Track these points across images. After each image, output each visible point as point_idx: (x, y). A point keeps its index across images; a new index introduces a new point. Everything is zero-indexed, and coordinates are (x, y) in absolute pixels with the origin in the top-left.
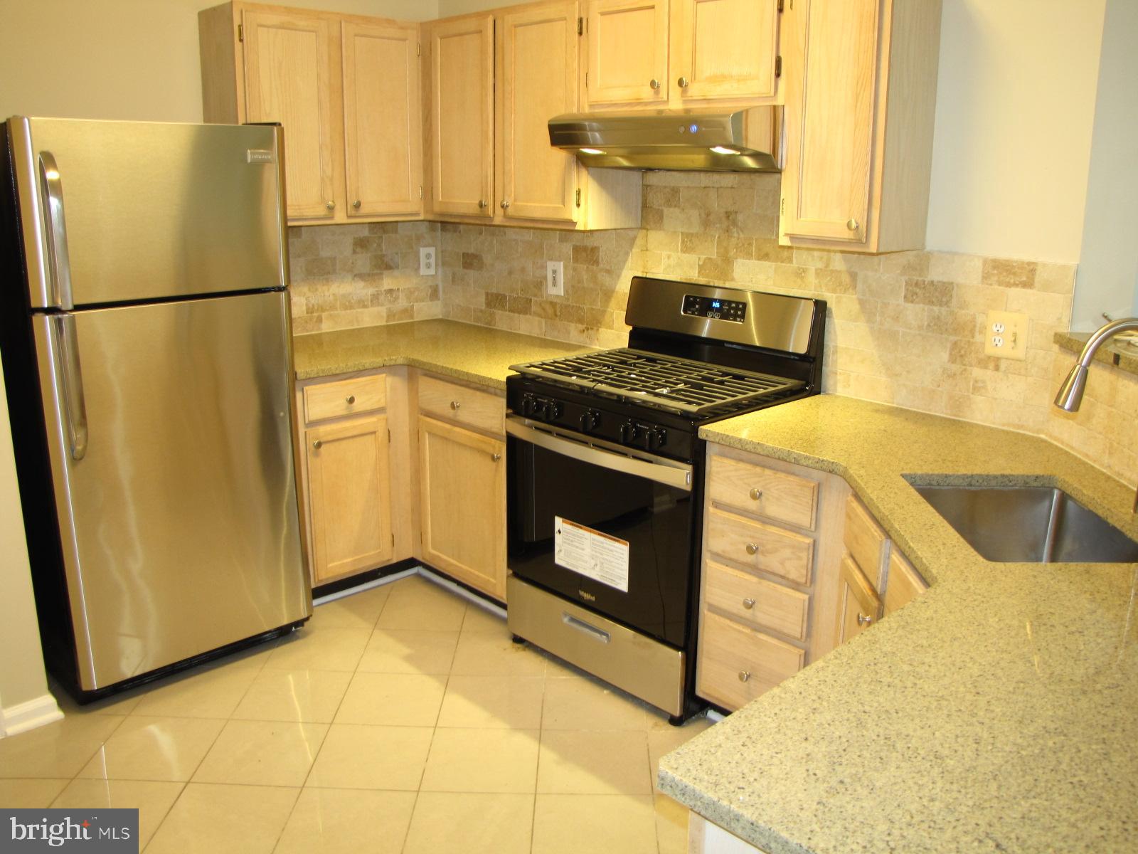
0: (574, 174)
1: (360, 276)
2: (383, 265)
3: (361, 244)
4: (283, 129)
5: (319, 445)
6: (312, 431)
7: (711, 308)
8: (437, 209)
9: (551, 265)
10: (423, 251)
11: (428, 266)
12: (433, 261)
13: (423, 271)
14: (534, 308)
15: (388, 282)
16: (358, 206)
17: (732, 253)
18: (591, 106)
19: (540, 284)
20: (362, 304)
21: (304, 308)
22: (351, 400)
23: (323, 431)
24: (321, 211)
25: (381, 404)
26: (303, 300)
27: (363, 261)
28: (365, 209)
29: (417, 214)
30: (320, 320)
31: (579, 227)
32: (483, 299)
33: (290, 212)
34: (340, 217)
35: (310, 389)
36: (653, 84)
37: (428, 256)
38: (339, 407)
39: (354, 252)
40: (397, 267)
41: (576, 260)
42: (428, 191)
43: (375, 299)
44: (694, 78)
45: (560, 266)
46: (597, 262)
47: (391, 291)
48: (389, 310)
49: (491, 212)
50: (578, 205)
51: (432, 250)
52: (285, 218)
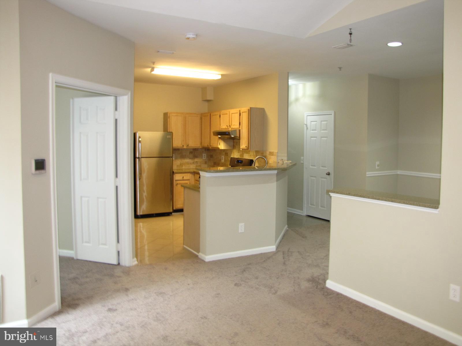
0: (219, 140)
1: (190, 158)
2: (195, 157)
3: (191, 153)
4: (173, 133)
5: (177, 184)
6: (176, 182)
7: (239, 162)
8: (203, 146)
9: (222, 156)
10: (203, 155)
11: (205, 157)
12: (205, 156)
13: (203, 158)
14: (220, 165)
15: (196, 160)
16: (188, 145)
17: (244, 153)
18: (221, 129)
19: (221, 160)
20: (191, 164)
21: (179, 164)
22: (183, 177)
23: (178, 182)
24: (182, 146)
25: (189, 179)
26: (179, 162)
27: (191, 156)
28: (189, 146)
29: (199, 147)
30: (182, 166)
31: (220, 149)
32: (213, 164)
33: (173, 146)
34: (185, 147)
35: (176, 175)
36: (227, 126)
37: (204, 155)
38: (181, 178)
39: (190, 154)
40: (198, 157)
41: (225, 155)
42: (201, 143)
43: (193, 163)
44: (231, 125)
45: (223, 156)
46: (228, 156)
47: (197, 162)
48: (196, 165)
49: (209, 147)
50: (220, 145)
51: (205, 154)
52: (173, 147)
